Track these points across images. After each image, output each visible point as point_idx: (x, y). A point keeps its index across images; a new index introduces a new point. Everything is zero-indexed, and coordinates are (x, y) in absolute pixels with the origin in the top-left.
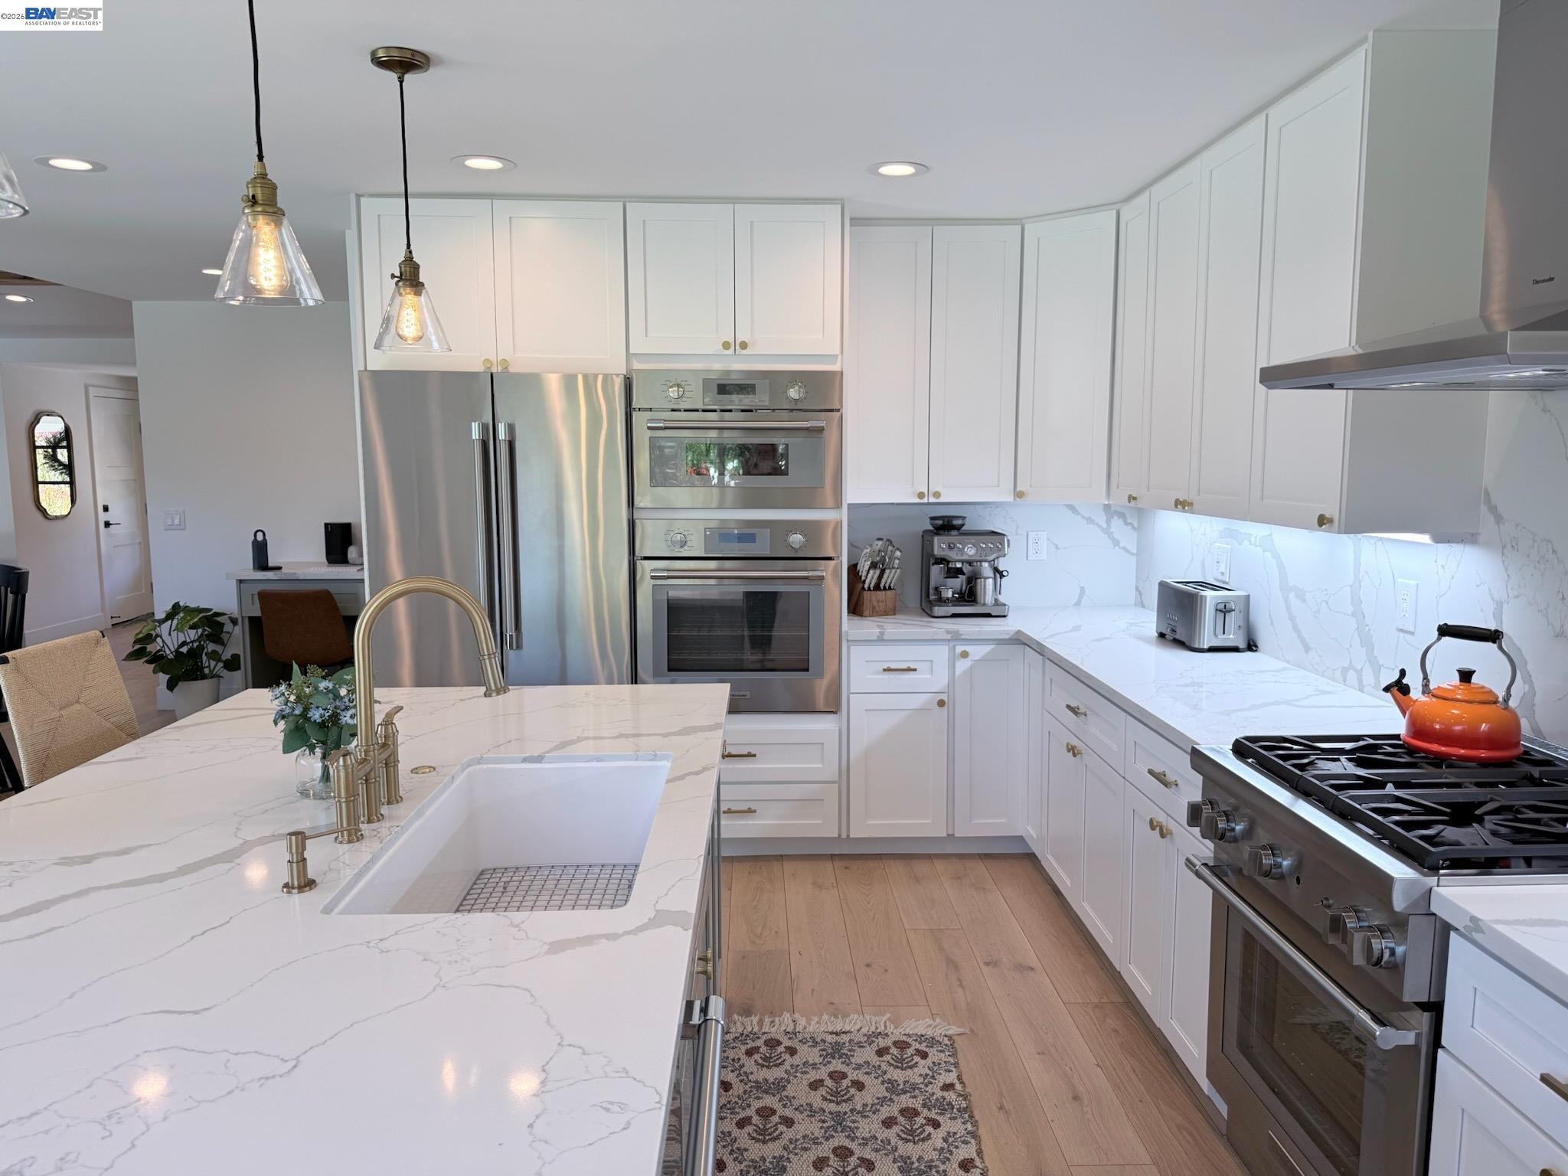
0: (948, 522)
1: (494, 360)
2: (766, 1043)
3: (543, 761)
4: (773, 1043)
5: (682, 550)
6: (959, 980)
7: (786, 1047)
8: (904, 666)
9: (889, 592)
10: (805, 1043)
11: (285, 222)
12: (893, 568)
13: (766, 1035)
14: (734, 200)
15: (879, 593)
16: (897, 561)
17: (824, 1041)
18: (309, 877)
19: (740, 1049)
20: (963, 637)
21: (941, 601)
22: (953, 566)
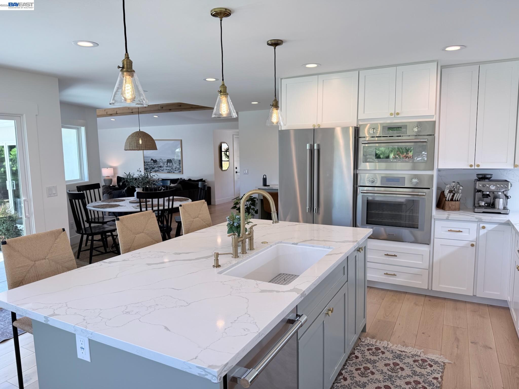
0: (484, 176)
1: (316, 125)
2: (375, 348)
3: (298, 245)
4: (378, 349)
5: (373, 184)
6: (458, 346)
7: (382, 351)
8: (458, 230)
9: (457, 202)
10: (389, 352)
11: (228, 96)
12: (459, 193)
13: (376, 346)
14: (396, 65)
15: (452, 202)
16: (460, 191)
17: (396, 353)
18: (219, 264)
19: (366, 348)
20: (483, 221)
21: (480, 207)
22: (485, 193)
